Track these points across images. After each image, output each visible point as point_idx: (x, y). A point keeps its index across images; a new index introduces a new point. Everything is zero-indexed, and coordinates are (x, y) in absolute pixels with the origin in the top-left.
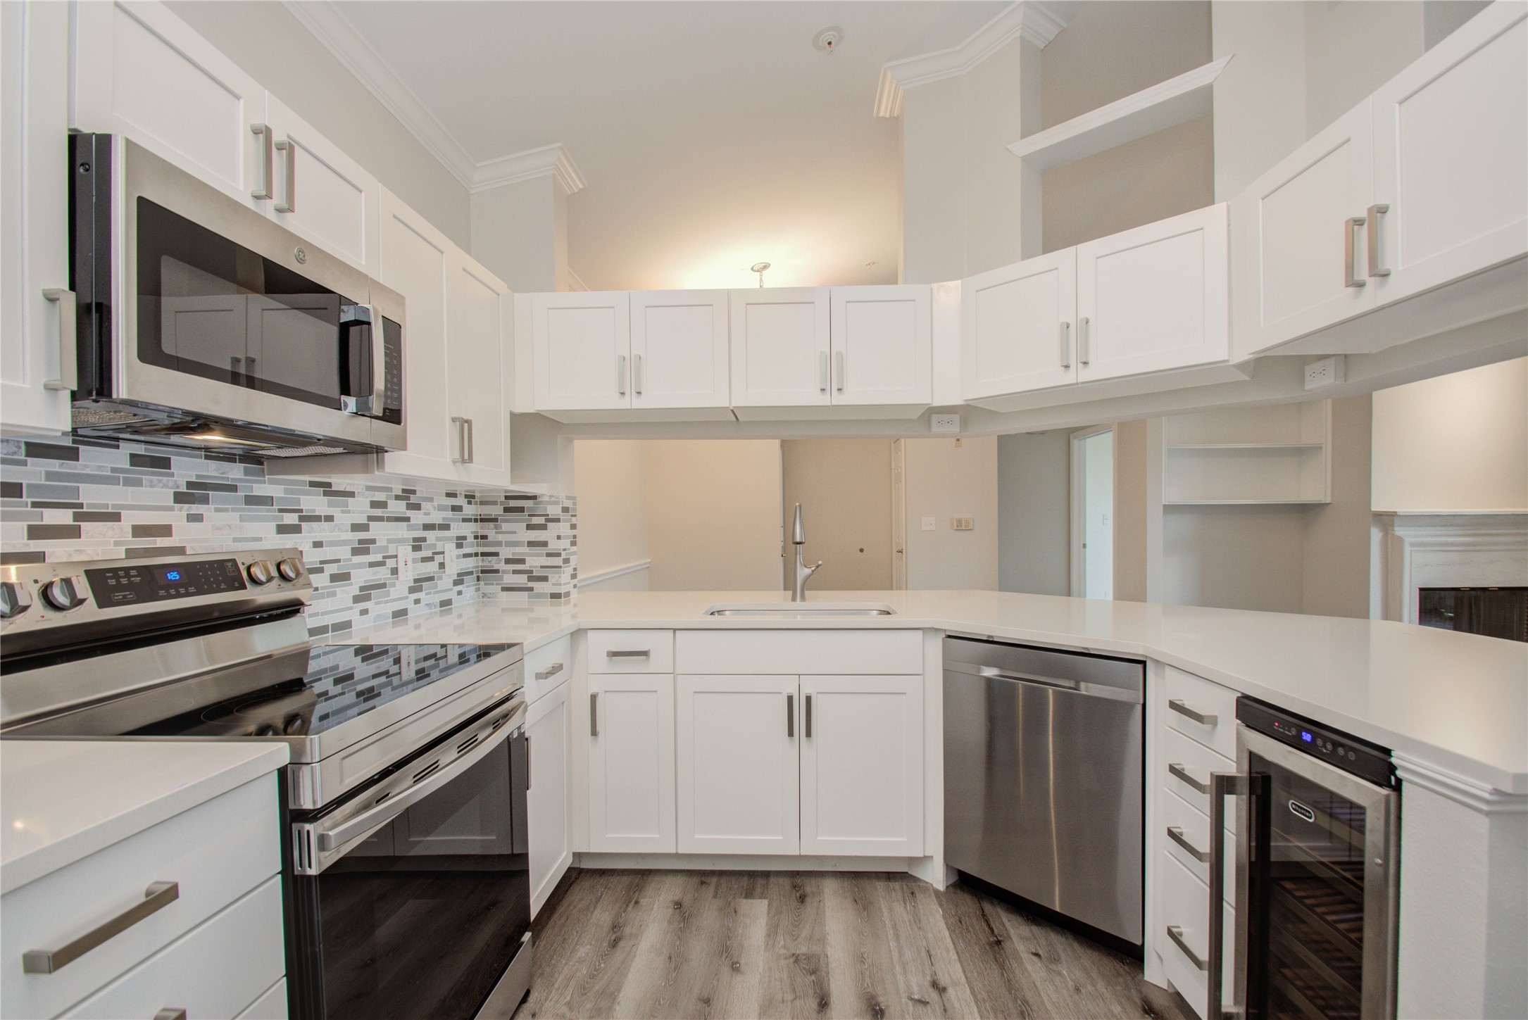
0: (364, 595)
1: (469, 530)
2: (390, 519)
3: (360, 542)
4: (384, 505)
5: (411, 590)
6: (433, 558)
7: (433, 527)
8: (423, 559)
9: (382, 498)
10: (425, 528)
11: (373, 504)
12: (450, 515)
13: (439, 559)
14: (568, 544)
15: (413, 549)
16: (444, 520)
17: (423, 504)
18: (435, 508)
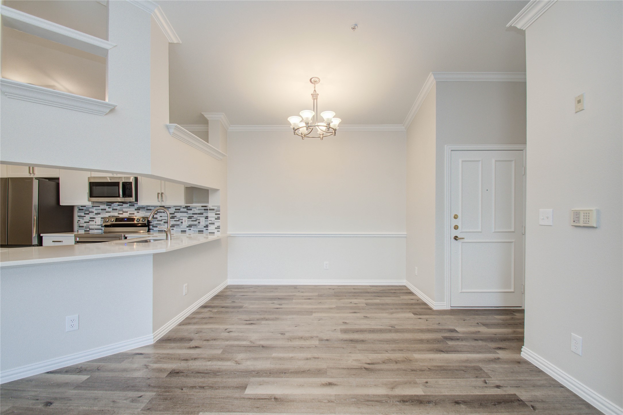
0: (173, 226)
2: (181, 212)
3: (172, 216)
4: (179, 209)
5: (187, 227)
6: (196, 221)
7: (196, 214)
8: (192, 221)
9: (179, 208)
10: (193, 214)
11: (176, 209)
12: (203, 211)
13: (199, 221)
14: (214, 219)
15: (188, 218)
16: (200, 212)
17: (193, 209)
18: (197, 210)
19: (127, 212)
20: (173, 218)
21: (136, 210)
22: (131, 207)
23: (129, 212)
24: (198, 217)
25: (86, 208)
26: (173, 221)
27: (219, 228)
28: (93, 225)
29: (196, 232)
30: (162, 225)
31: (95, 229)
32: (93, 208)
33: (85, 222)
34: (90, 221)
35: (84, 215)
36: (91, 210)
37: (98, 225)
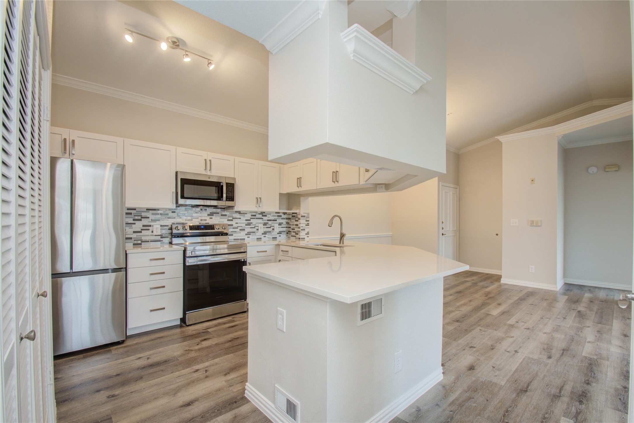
0: (249, 234)
1: (284, 221)
2: (256, 218)
3: (248, 223)
4: (255, 216)
5: (263, 234)
6: (270, 228)
7: (271, 220)
8: (267, 228)
9: (255, 214)
10: (268, 220)
11: (252, 215)
12: (277, 217)
13: (272, 228)
14: (304, 225)
15: (264, 225)
16: (274, 219)
17: (267, 215)
18: (271, 216)
20: (249, 224)
21: (208, 215)
22: (204, 212)
24: (272, 223)
25: (137, 211)
26: (248, 228)
27: (308, 234)
28: (148, 236)
29: (270, 239)
30: (238, 233)
31: (151, 241)
32: (149, 212)
33: (134, 232)
34: (142, 230)
35: (133, 222)
36: (144, 214)
37: (155, 235)
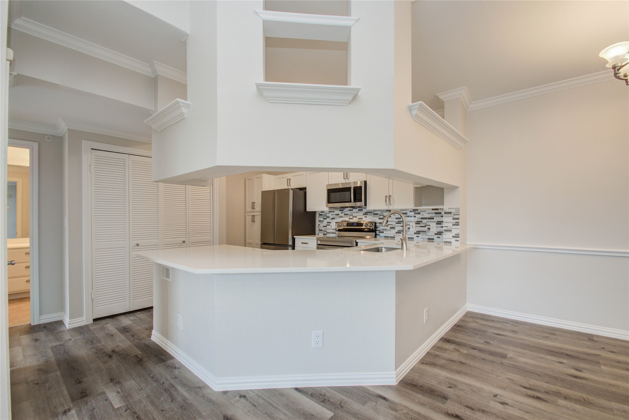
2: (408, 217)
3: (398, 221)
4: (406, 214)
5: (415, 233)
6: (425, 227)
7: (426, 218)
8: (421, 227)
9: (406, 212)
10: (422, 218)
12: (434, 215)
13: (429, 227)
15: (416, 224)
16: (430, 216)
17: (421, 213)
18: (426, 213)
19: (356, 217)
20: (399, 223)
21: (364, 214)
22: (360, 212)
23: (358, 217)
24: (427, 222)
25: (325, 213)
26: (399, 226)
27: (458, 237)
28: (329, 229)
29: (425, 240)
30: (388, 231)
31: (331, 233)
32: (330, 213)
33: (324, 226)
34: (327, 225)
35: (323, 220)
36: (328, 215)
37: (333, 229)
